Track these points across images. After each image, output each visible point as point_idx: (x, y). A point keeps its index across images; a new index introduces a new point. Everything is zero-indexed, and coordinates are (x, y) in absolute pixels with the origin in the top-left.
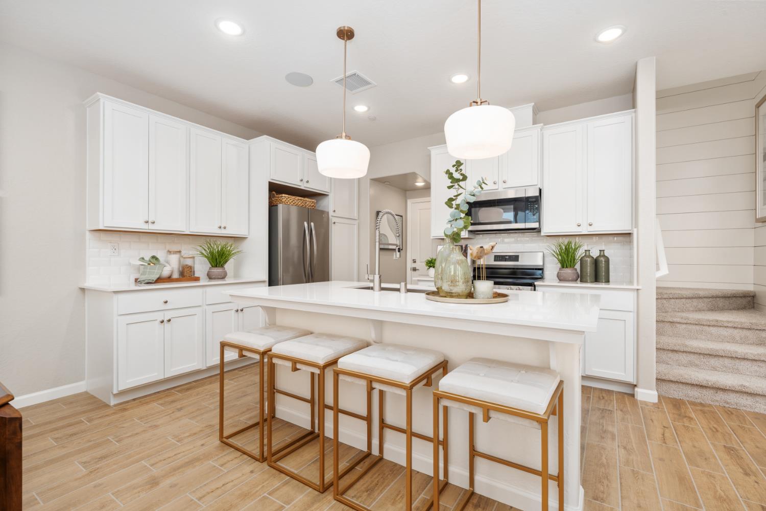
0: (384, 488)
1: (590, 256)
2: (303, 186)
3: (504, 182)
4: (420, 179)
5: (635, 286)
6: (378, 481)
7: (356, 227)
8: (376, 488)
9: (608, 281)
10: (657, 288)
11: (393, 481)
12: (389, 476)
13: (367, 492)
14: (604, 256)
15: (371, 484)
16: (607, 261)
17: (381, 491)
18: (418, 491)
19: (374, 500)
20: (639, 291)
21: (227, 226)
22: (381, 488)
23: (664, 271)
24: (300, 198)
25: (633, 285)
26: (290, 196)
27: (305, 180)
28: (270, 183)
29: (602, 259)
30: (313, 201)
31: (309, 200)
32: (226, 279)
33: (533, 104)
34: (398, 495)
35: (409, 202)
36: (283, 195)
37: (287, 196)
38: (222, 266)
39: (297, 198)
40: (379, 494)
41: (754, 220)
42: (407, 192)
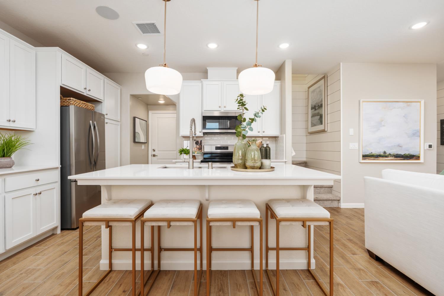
0: (227, 286)
1: (264, 147)
2: (85, 93)
3: (225, 107)
4: (162, 99)
5: (284, 160)
6: (220, 283)
7: (119, 127)
8: (223, 287)
9: (270, 159)
10: (292, 161)
11: (228, 280)
12: (223, 278)
13: (221, 291)
14: (268, 147)
15: (218, 286)
16: (270, 149)
17: (227, 287)
18: (244, 280)
19: (228, 293)
20: (286, 162)
21: (16, 120)
22: (226, 286)
23: (294, 154)
24: (84, 102)
25: (283, 159)
26: (76, 100)
27: (88, 89)
28: (61, 87)
29: (268, 149)
30: (93, 105)
31: (90, 104)
32: (13, 168)
33: (237, 68)
34: (237, 286)
35: (150, 112)
36: (71, 98)
37: (74, 99)
38: (9, 156)
39: (82, 102)
40: (228, 289)
41: (307, 133)
42: (149, 106)
